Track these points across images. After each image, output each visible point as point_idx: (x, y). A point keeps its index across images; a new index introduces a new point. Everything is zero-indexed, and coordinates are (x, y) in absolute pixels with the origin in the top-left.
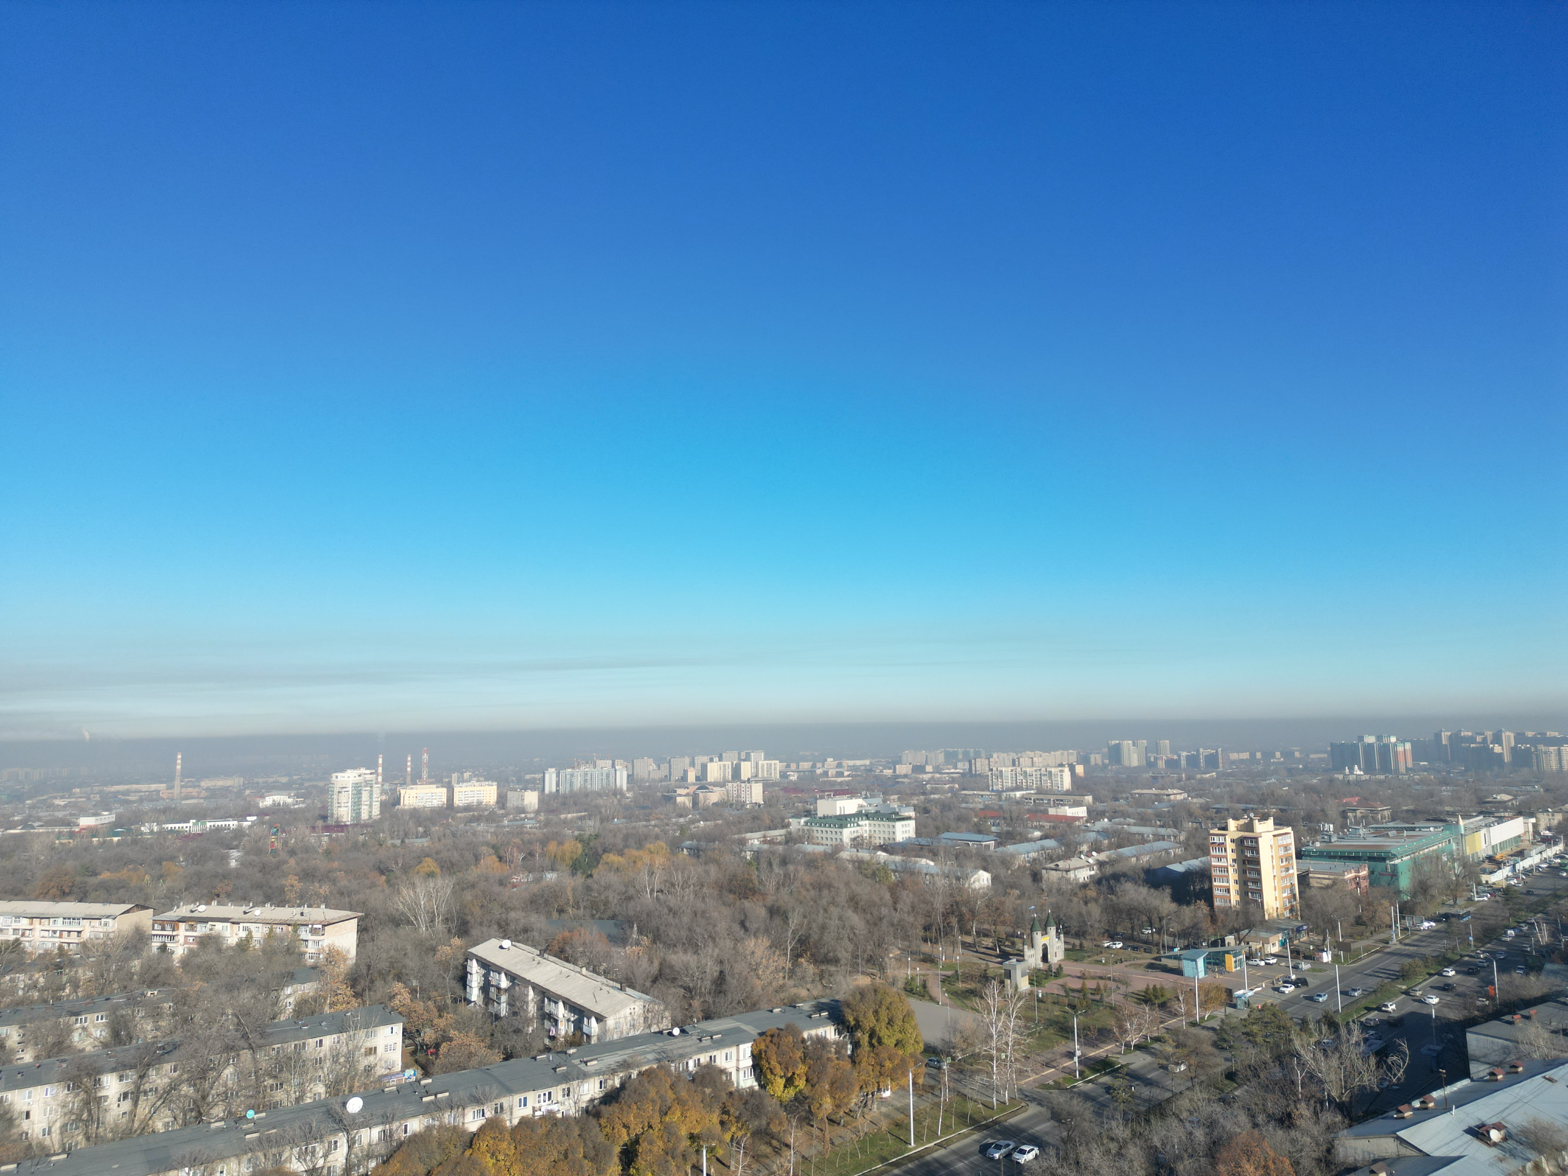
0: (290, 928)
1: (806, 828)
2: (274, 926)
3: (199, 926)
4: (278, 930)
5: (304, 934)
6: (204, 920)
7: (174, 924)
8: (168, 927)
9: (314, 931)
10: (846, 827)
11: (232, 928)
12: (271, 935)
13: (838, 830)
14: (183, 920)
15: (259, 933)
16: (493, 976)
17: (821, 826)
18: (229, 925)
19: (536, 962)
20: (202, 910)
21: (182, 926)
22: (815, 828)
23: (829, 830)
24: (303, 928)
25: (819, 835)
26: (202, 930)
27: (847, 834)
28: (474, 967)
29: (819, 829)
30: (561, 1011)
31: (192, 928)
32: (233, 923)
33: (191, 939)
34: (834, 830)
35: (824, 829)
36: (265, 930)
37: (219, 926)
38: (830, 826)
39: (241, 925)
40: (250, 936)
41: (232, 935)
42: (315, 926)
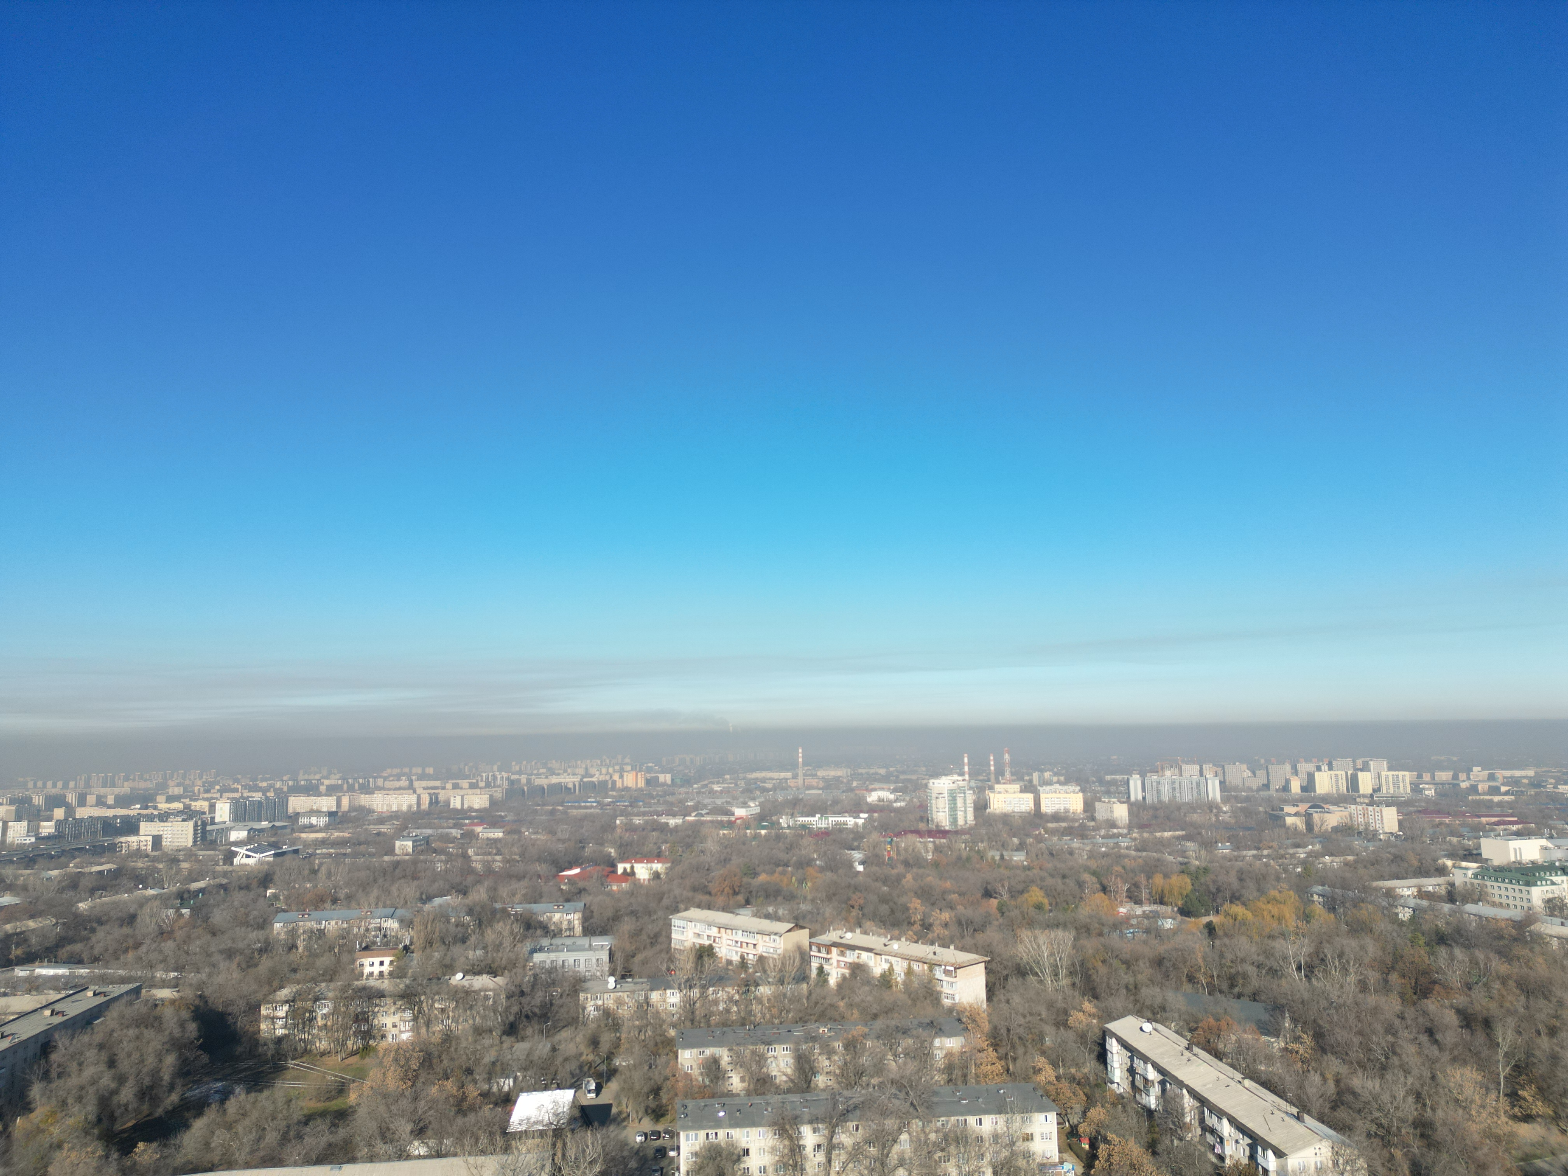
0: (926, 967)
1: (1476, 881)
2: (912, 963)
3: (848, 952)
4: (915, 966)
5: (939, 973)
6: (853, 948)
7: (829, 947)
8: (823, 950)
9: (947, 973)
10: (1536, 885)
11: (875, 958)
12: (909, 972)
13: (1524, 888)
14: (835, 945)
15: (900, 968)
16: (1139, 1065)
17: (1497, 881)
18: (872, 955)
19: (1185, 1058)
20: (849, 937)
21: (834, 950)
22: (1489, 883)
23: (1509, 886)
24: (937, 968)
25: (1496, 891)
26: (851, 957)
27: (1538, 894)
28: (1113, 1046)
29: (1496, 884)
30: (1226, 1129)
31: (842, 954)
32: (876, 954)
33: (843, 964)
34: (1517, 887)
35: (1502, 885)
36: (905, 964)
37: (865, 955)
38: (1511, 882)
39: (883, 957)
40: (891, 970)
41: (877, 966)
42: (948, 968)
